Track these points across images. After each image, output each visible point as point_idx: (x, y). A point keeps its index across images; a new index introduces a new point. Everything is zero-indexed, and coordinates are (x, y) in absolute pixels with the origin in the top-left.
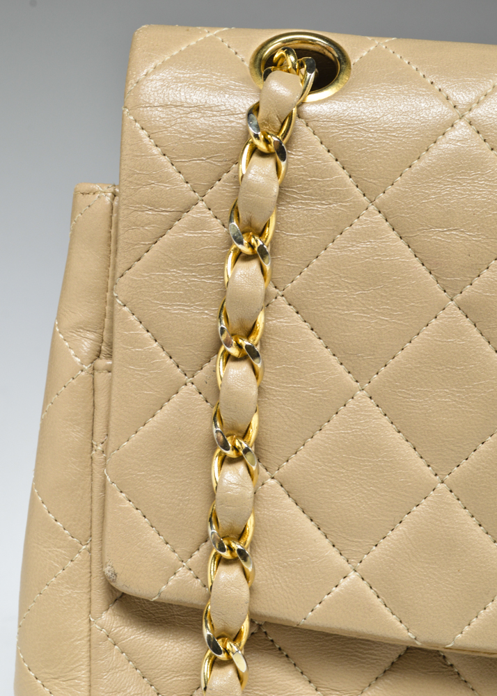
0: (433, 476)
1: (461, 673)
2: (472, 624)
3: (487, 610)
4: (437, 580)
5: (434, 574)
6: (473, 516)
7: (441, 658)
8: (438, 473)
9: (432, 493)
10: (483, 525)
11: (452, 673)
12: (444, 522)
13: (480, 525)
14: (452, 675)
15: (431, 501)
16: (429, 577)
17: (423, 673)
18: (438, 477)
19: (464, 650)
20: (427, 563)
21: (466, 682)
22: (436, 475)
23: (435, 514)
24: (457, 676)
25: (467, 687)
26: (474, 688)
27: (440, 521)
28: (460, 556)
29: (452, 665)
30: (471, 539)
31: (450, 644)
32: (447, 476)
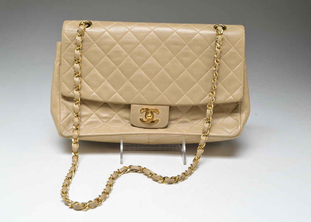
1: (111, 107)
2: (110, 99)
3: (112, 97)
4: (105, 93)
7: (108, 105)
9: (105, 81)
22: (105, 79)
23: (105, 84)
26: (113, 109)
28: (108, 89)
32: (107, 79)
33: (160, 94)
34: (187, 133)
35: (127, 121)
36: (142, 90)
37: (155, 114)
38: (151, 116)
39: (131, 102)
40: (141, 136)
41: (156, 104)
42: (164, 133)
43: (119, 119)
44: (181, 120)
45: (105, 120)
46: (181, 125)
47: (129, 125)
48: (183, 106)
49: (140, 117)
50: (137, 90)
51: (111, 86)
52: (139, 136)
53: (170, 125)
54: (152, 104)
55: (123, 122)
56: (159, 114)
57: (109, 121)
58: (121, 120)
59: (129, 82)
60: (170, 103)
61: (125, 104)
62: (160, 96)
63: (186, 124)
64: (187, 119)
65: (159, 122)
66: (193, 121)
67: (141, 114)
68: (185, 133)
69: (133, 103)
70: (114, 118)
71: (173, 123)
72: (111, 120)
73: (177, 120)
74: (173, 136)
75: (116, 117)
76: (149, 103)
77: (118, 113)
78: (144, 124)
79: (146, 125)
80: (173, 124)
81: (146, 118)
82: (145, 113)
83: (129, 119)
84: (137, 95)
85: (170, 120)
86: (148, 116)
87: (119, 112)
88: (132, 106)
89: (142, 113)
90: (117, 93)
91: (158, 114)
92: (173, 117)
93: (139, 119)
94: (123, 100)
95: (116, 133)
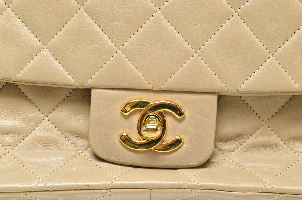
0: (4, 4)
1: (27, 96)
2: (24, 70)
3: (30, 63)
4: (7, 50)
5: (6, 47)
6: (23, 22)
7: (18, 90)
8: (6, 3)
9: (4, 12)
10: (27, 26)
11: (23, 96)
12: (9, 24)
13: (26, 26)
14: (23, 97)
15: (4, 15)
16: (3, 49)
17: (10, 96)
18: (6, 5)
19: (22, 82)
20: (2, 43)
21: (30, 100)
22: (6, 4)
23: (5, 21)
24: (26, 97)
25: (30, 102)
26: (34, 103)
27: (8, 24)
28: (17, 39)
29: (23, 93)
30: (22, 32)
31: (14, 78)
32: (11, 4)
33: (188, 56)
34: (276, 187)
35: (81, 142)
36: (129, 40)
37: (169, 120)
38: (156, 130)
39: (90, 83)
40: (122, 193)
41: (173, 87)
42: (200, 184)
43: (55, 134)
44: (252, 139)
45: (8, 139)
46: (255, 155)
47: (87, 153)
48: (261, 97)
49: (121, 131)
50: (109, 41)
51: (26, 28)
52: (118, 193)
53: (217, 154)
54: (163, 88)
55: (67, 143)
56: (184, 123)
57: (23, 143)
58: (61, 139)
59: (86, 14)
60: (222, 86)
61: (74, 87)
62: (187, 62)
63: (268, 154)
64: (273, 138)
65: (182, 148)
66: (292, 145)
67: (123, 120)
68: (270, 184)
69: (97, 84)
70: (38, 133)
71: (227, 151)
72: (27, 139)
73: (243, 140)
74: (230, 195)
75: (45, 129)
76: (150, 87)
77: (50, 116)
78: (133, 155)
79: (140, 155)
80: (227, 154)
81: (140, 134)
82: (136, 118)
83: (85, 137)
84: (111, 59)
85: (219, 139)
86: (147, 130)
87: (54, 112)
88: (93, 92)
89: (127, 118)
90: (45, 52)
91: (180, 121)
92: (229, 129)
93: (117, 138)
94: (66, 73)
95: (40, 185)
